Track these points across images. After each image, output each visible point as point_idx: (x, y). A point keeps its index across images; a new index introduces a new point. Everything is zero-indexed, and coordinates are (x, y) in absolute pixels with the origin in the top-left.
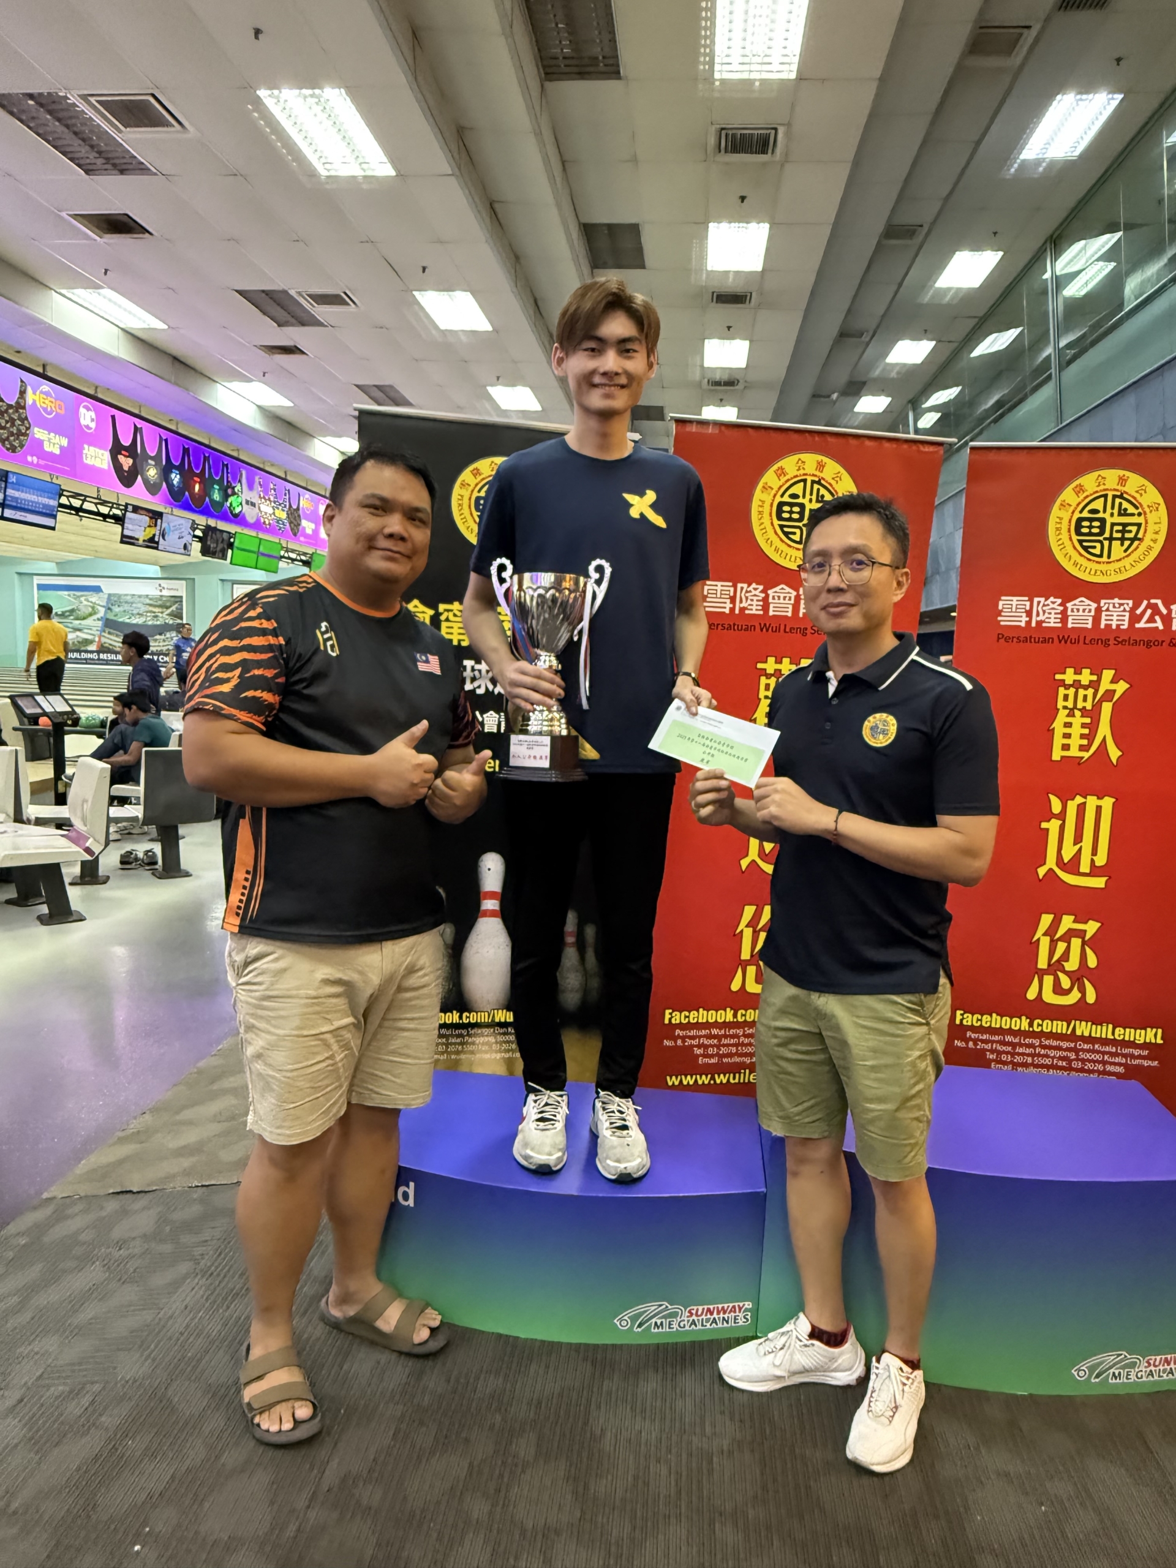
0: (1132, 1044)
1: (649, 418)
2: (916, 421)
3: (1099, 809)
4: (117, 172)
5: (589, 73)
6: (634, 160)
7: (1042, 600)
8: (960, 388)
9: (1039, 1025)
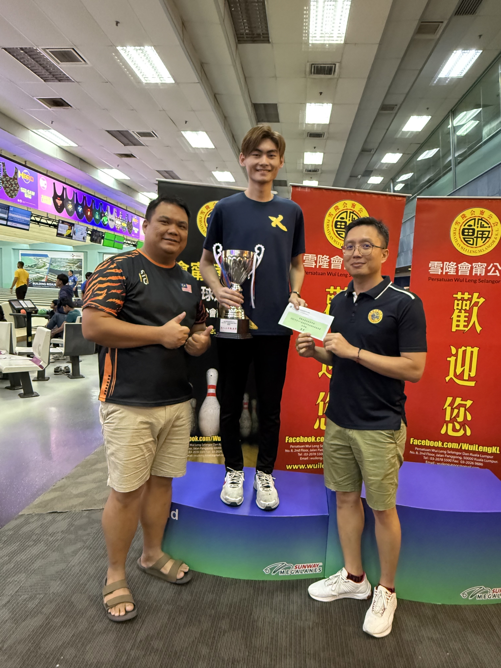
0: (486, 454)
1: (281, 185)
2: (394, 187)
3: (472, 352)
4: (58, 81)
5: (255, 41)
6: (275, 77)
7: (448, 263)
8: (413, 173)
9: (446, 445)
